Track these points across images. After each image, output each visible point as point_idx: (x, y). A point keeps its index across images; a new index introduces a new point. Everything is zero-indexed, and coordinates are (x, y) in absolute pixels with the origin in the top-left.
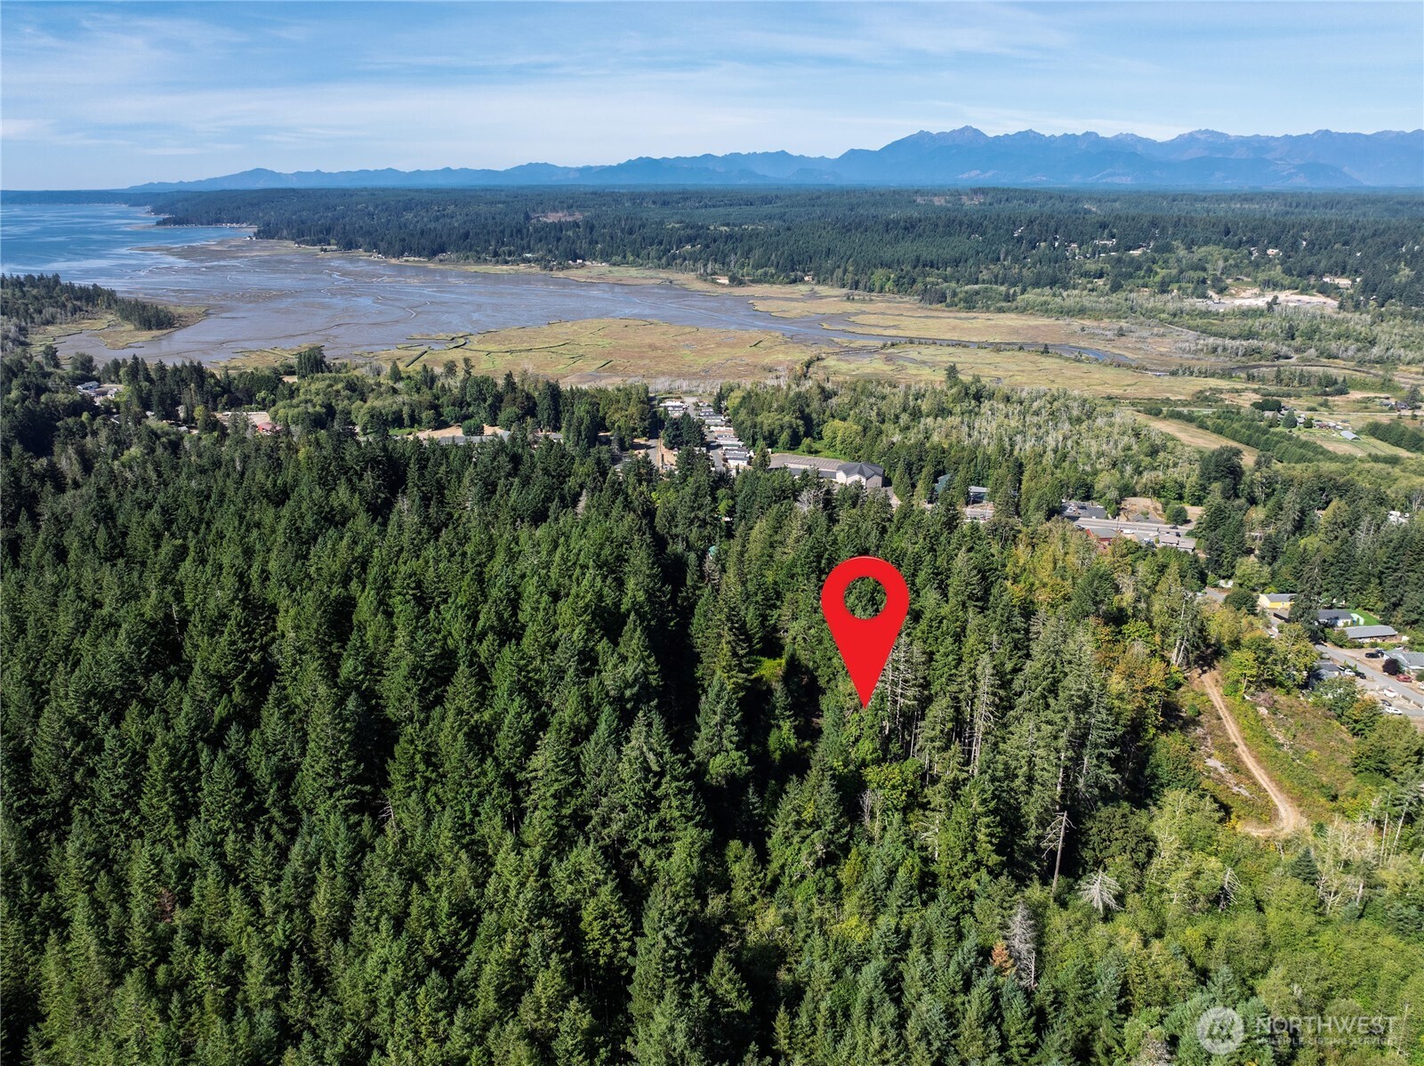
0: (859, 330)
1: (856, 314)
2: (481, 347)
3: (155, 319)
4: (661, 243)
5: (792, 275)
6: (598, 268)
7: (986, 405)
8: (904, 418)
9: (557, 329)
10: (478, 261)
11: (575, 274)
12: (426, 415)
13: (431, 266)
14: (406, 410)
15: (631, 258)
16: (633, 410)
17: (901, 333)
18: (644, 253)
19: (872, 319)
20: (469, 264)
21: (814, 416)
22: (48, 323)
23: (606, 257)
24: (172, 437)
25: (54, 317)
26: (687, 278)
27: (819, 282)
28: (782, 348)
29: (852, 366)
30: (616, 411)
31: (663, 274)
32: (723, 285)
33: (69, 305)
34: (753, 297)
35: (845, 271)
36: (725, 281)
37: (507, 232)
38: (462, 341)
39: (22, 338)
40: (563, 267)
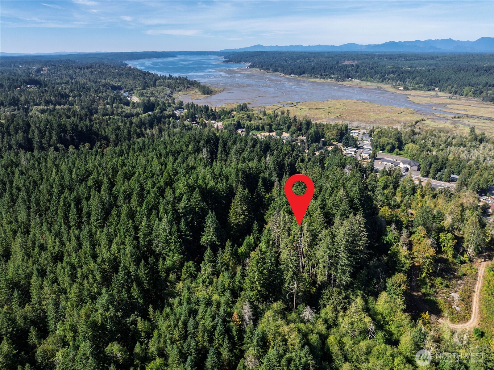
0: (447, 110)
1: (450, 104)
2: (300, 107)
3: (207, 91)
4: (381, 73)
5: (430, 88)
6: (357, 81)
7: (484, 144)
8: (443, 145)
9: (329, 102)
10: (315, 77)
11: (347, 83)
12: (267, 127)
13: (299, 78)
14: (261, 125)
15: (369, 78)
16: (334, 132)
17: (465, 113)
18: (374, 77)
19: (456, 107)
20: (312, 78)
21: (404, 141)
22: (180, 91)
23: (360, 78)
24: (190, 127)
25: (181, 89)
26: (388, 87)
27: (440, 91)
28: (411, 115)
29: (436, 124)
30: (329, 132)
31: (379, 85)
32: (400, 90)
33: (186, 86)
34: (410, 95)
35: (453, 87)
36: (402, 88)
37: (328, 67)
38: (295, 104)
39: (171, 95)
40: (343, 81)
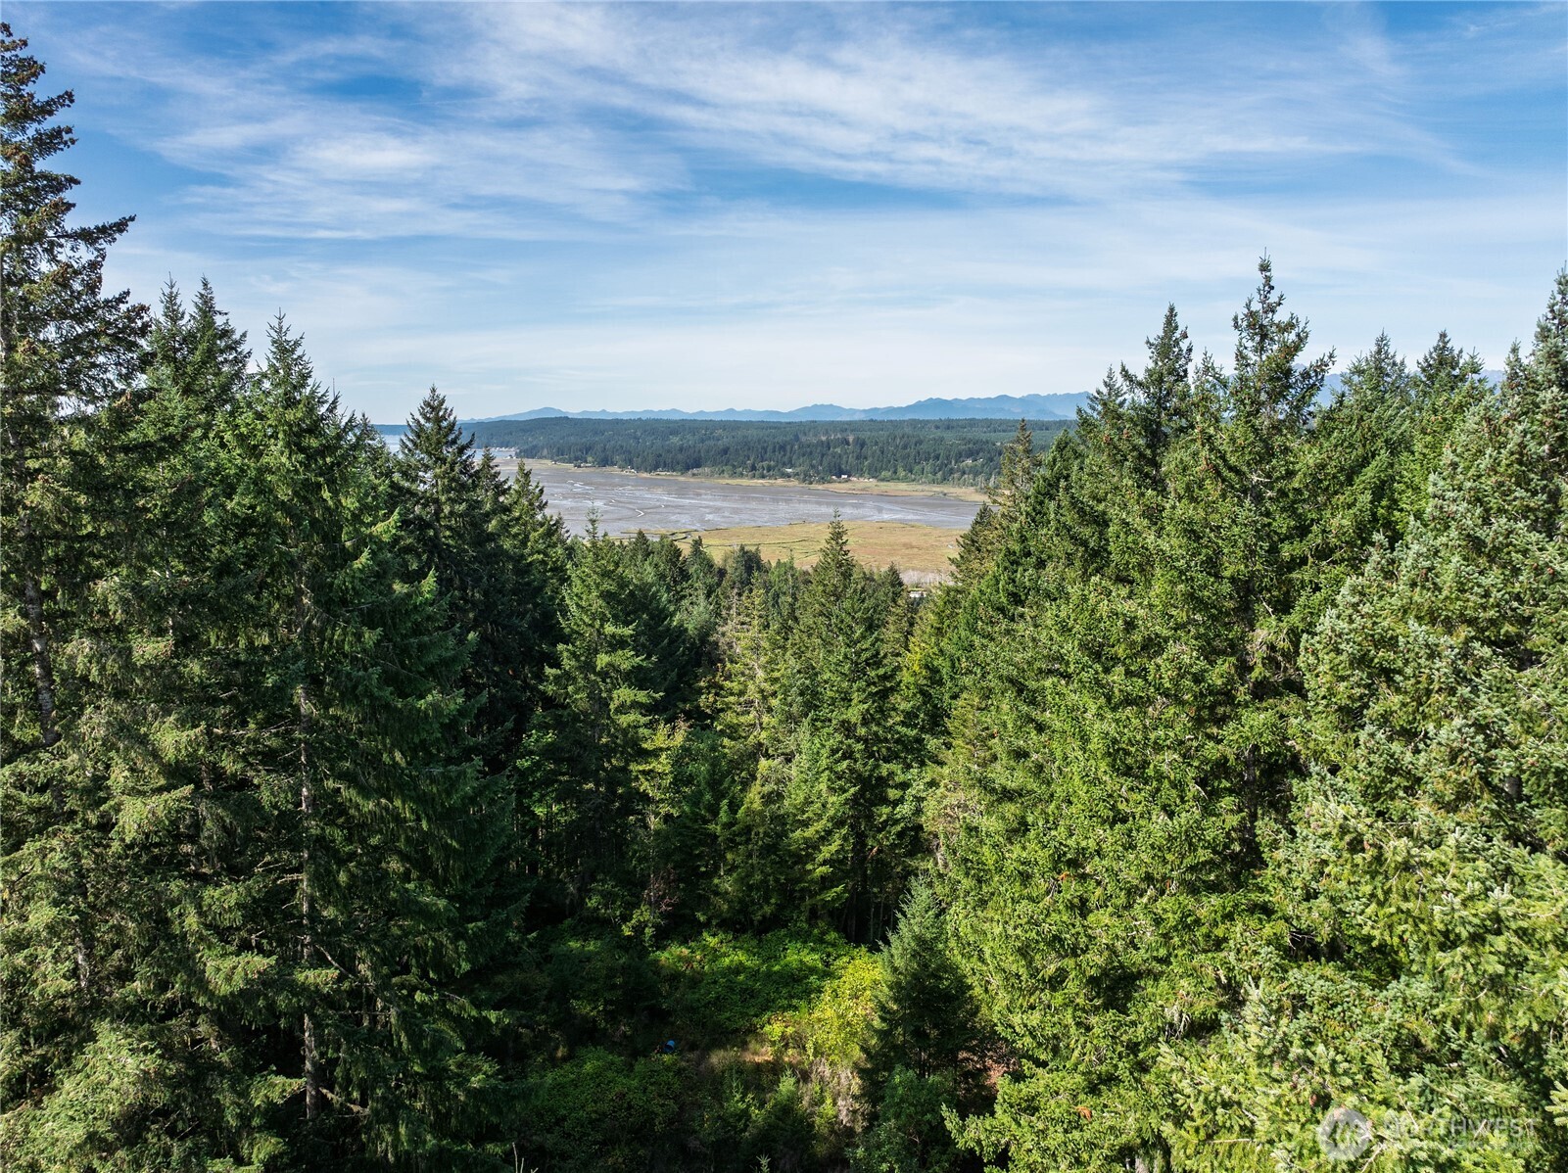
4: (937, 458)
6: (865, 482)
9: (796, 529)
10: (733, 475)
11: (838, 486)
13: (682, 479)
15: (903, 474)
18: (917, 468)
20: (723, 477)
23: (874, 473)
26: (964, 492)
31: (937, 489)
37: (770, 448)
38: (682, 536)
40: (823, 480)
